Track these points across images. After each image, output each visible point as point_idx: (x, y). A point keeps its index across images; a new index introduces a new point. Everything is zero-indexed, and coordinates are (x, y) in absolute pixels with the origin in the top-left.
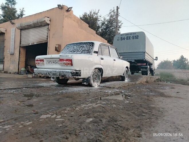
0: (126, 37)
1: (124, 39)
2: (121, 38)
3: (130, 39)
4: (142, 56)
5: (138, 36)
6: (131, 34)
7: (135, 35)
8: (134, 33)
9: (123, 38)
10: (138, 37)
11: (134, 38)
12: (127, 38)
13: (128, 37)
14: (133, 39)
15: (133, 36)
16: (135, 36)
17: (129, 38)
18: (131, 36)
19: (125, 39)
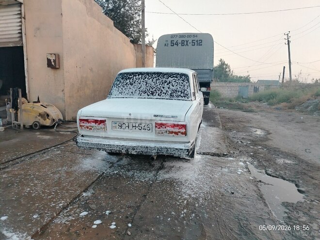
0: (180, 41)
1: (177, 45)
2: (171, 41)
3: (187, 44)
4: (207, 76)
5: (201, 40)
6: (189, 35)
7: (196, 39)
8: (195, 35)
9: (175, 42)
10: (201, 42)
11: (194, 45)
12: (182, 43)
13: (184, 41)
14: (192, 45)
15: (193, 41)
16: (197, 41)
17: (185, 43)
18: (190, 40)
19: (180, 45)
